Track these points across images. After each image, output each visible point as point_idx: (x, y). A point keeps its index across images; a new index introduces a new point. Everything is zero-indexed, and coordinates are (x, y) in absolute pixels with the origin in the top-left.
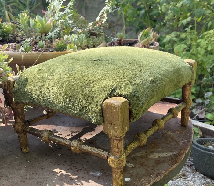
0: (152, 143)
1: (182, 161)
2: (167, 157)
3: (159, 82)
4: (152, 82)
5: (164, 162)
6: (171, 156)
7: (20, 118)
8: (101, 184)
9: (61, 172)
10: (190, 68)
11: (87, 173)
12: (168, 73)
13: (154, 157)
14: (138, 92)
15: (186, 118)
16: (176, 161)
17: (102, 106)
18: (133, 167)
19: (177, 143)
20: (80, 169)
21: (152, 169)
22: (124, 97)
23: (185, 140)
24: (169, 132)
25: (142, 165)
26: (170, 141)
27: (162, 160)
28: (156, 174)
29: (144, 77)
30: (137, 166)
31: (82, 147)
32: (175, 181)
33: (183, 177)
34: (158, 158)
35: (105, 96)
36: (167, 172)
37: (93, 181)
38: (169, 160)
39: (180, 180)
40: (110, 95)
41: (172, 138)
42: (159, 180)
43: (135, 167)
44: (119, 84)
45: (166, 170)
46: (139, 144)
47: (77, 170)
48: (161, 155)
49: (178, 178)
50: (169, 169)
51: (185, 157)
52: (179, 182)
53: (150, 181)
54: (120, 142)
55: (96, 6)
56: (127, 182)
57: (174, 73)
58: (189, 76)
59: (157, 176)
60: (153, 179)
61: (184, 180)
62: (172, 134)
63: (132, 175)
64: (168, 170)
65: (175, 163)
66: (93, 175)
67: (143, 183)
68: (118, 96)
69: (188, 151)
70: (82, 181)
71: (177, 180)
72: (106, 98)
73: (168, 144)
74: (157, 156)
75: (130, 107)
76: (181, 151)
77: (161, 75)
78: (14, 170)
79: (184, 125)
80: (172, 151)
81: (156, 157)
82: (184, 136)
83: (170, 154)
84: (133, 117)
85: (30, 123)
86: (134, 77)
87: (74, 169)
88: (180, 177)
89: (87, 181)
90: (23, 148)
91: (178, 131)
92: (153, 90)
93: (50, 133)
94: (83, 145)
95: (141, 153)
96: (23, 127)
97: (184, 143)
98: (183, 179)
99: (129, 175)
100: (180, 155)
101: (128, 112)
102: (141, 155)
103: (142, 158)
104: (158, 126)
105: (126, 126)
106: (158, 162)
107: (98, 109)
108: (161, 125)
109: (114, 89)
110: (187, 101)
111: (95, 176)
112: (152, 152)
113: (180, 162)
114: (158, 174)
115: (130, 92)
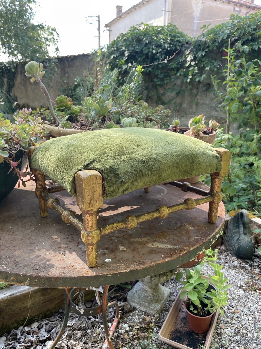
0: (161, 233)
1: (180, 257)
2: (165, 249)
3: (152, 163)
4: (142, 162)
5: (158, 252)
6: (171, 249)
7: (39, 184)
8: (81, 258)
9: (57, 239)
10: (216, 156)
11: (77, 245)
12: (173, 156)
13: (152, 246)
14: (119, 169)
15: (213, 214)
16: (172, 255)
17: (74, 177)
18: (123, 251)
19: (189, 238)
20: (74, 240)
21: (140, 257)
22: (99, 172)
23: (201, 237)
24: (189, 226)
25: (134, 251)
26: (182, 235)
27: (158, 250)
28: (141, 263)
29: (133, 156)
30: (128, 251)
31: (70, 218)
32: (247, 293)
33: (258, 291)
34: (155, 248)
35: (79, 168)
36: (153, 264)
37: (75, 254)
38: (165, 252)
39: (254, 294)
40: (86, 167)
41: (188, 232)
42: (138, 269)
43: (125, 251)
44: (100, 158)
45: (154, 261)
46: (124, 226)
47: (71, 240)
48: (161, 246)
49: (252, 291)
50: (158, 261)
51: (186, 253)
52: (252, 295)
53: (128, 267)
54: (90, 217)
55: (208, 102)
56: (106, 262)
57: (183, 158)
58: (210, 165)
59: (140, 264)
60: (133, 266)
61: (258, 295)
62: (190, 228)
63: (116, 258)
64: (156, 262)
65: (169, 257)
66: (81, 248)
67: (120, 268)
68: (93, 170)
69: (193, 248)
70: (67, 252)
71: (251, 292)
72: (80, 170)
73: (178, 237)
74: (156, 245)
75: (103, 183)
76: (186, 247)
77: (160, 157)
78: (24, 229)
79: (210, 221)
80: (176, 245)
81: (154, 247)
82: (203, 233)
83: (172, 247)
84: (106, 193)
85: (50, 191)
86: (121, 154)
87: (70, 239)
88: (255, 290)
89: (71, 253)
90: (41, 212)
91: (200, 226)
92: (141, 171)
93: (54, 201)
94: (71, 216)
95: (143, 239)
96: (41, 192)
97: (195, 240)
98: (258, 293)
99: (113, 257)
100: (181, 250)
101: (101, 186)
102: (141, 241)
103: (139, 244)
104: (159, 213)
105: (97, 201)
106: (153, 251)
107: (71, 179)
108: (163, 213)
109: (91, 162)
110: (214, 195)
111: (82, 250)
112: (155, 241)
113: (175, 257)
114: (143, 263)
115: (108, 167)
